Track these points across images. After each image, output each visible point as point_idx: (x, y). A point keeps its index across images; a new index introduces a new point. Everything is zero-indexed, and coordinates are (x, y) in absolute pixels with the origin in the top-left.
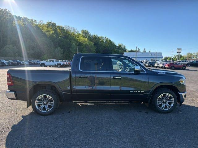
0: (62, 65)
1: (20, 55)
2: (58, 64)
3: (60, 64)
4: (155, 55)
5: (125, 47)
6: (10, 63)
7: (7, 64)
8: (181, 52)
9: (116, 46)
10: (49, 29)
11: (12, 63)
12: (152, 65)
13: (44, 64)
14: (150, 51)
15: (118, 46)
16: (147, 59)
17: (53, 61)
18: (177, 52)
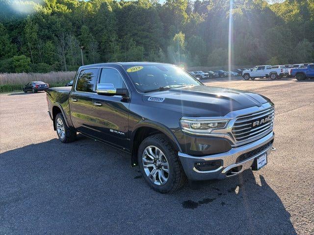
0: (278, 74)
1: (224, 63)
2: (271, 73)
3: (276, 74)
6: (208, 75)
7: (204, 77)
10: (291, 7)
11: (211, 75)
13: (248, 74)
17: (263, 68)
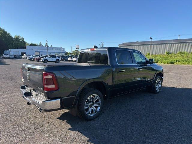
4: (58, 50)
5: (23, 40)
8: (79, 49)
9: (12, 38)
12: (65, 59)
14: (51, 46)
15: (15, 38)
16: (51, 53)
18: (76, 48)
